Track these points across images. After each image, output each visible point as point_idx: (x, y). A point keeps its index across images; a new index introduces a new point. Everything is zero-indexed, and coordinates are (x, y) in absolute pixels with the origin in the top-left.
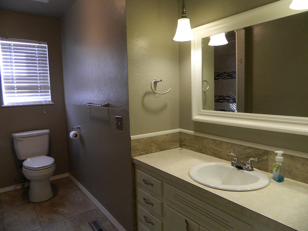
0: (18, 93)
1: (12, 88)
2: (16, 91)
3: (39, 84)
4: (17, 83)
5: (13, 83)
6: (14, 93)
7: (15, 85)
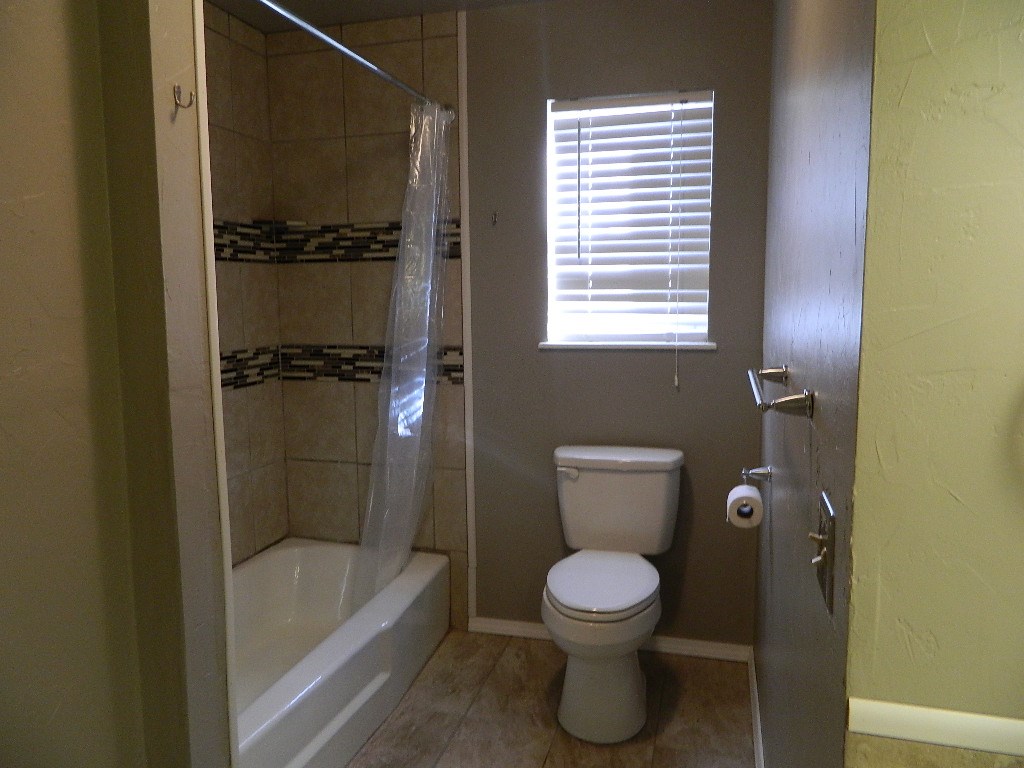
0: (595, 298)
1: (579, 282)
2: (590, 293)
3: (670, 267)
4: (596, 262)
5: (581, 262)
6: (583, 298)
7: (590, 270)
